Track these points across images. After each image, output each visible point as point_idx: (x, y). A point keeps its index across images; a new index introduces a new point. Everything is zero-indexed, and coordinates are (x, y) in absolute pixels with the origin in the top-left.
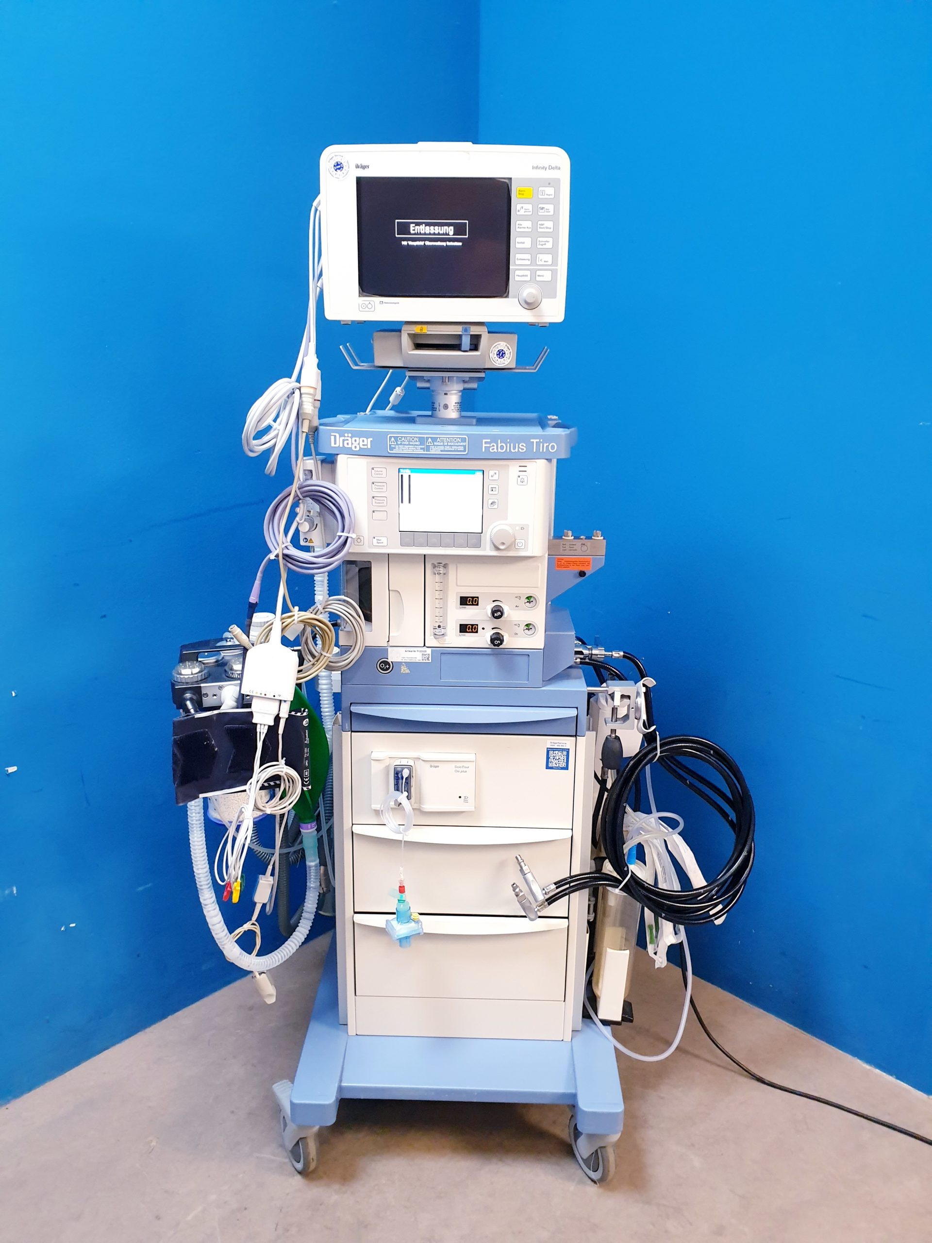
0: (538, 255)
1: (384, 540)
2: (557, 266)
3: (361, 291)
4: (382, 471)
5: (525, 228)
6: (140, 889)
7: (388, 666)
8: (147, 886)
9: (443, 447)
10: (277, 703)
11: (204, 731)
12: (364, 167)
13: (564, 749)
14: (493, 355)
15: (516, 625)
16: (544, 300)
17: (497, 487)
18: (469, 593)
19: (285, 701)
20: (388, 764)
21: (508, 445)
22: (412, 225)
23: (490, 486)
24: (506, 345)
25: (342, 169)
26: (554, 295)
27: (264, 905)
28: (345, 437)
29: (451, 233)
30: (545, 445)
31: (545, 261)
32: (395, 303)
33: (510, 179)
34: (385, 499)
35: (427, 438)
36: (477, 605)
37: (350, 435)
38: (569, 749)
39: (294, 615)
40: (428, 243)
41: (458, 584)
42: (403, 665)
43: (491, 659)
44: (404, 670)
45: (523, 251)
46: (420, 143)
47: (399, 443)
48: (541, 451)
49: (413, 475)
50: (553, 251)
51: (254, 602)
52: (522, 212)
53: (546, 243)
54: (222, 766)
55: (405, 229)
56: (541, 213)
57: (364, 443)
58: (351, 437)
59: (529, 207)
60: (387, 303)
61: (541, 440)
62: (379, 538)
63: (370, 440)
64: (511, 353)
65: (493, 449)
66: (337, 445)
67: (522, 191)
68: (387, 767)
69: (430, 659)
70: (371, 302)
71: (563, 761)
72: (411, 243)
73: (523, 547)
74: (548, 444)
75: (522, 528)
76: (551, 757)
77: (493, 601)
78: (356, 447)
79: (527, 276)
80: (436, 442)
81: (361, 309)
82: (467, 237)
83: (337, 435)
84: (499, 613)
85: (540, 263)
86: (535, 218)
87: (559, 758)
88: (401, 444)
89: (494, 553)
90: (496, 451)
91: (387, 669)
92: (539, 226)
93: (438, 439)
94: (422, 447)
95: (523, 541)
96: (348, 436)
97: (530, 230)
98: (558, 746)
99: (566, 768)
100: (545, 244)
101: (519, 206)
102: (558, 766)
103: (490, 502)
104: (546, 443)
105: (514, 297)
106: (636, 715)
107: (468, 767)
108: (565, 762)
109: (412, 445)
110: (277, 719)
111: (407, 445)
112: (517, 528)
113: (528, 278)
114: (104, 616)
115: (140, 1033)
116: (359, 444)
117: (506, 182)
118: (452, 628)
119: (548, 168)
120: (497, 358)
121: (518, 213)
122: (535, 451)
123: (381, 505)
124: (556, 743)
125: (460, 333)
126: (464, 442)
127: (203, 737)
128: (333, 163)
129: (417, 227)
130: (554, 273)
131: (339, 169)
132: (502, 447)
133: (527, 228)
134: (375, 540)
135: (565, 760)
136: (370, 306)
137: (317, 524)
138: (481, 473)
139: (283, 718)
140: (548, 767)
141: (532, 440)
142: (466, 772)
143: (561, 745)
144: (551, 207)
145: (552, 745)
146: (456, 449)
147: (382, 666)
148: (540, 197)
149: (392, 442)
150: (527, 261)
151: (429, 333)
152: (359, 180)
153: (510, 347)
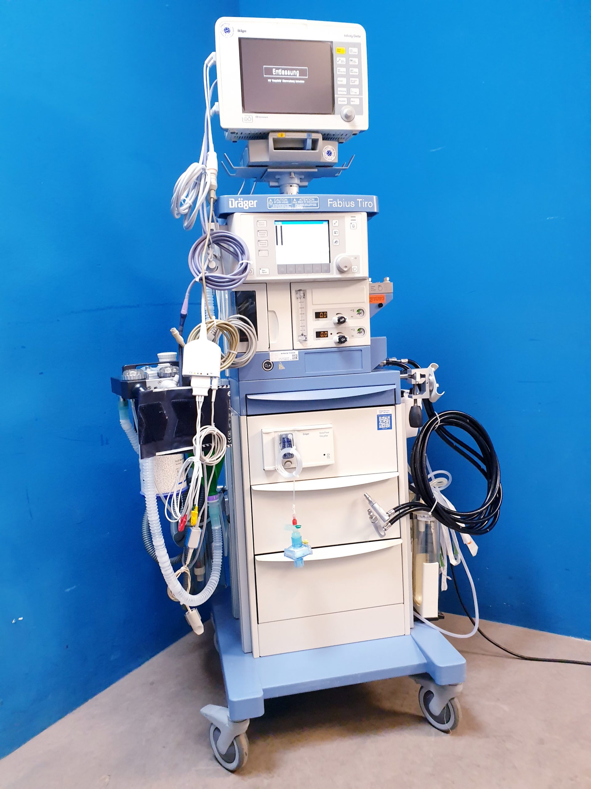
0: (351, 89)
1: (267, 270)
2: (362, 95)
3: (243, 110)
4: (264, 223)
5: (342, 72)
6: (68, 590)
7: (270, 366)
8: (73, 588)
9: (303, 204)
10: (209, 380)
11: (159, 403)
12: (243, 31)
13: (388, 414)
14: (325, 154)
15: (352, 330)
16: (356, 116)
17: (338, 231)
18: (320, 309)
19: (215, 377)
20: (274, 437)
21: (344, 202)
22: (274, 70)
23: (334, 231)
24: (332, 148)
25: (229, 32)
26: (361, 113)
27: (195, 551)
28: (238, 200)
29: (298, 75)
30: (366, 203)
31: (355, 93)
32: (266, 117)
33: (332, 42)
34: (267, 241)
35: (293, 199)
36: (327, 317)
37: (242, 199)
38: (391, 414)
39: (213, 321)
40: (284, 81)
41: (314, 303)
42: (280, 364)
43: (336, 355)
44: (281, 367)
45: (342, 86)
47: (275, 202)
48: (364, 206)
49: (283, 226)
50: (360, 86)
51: (185, 314)
52: (340, 63)
53: (355, 81)
54: (170, 432)
55: (269, 72)
56: (351, 63)
57: (252, 204)
58: (243, 201)
59: (344, 59)
60: (260, 117)
61: (363, 200)
62: (264, 269)
63: (255, 201)
64: (335, 153)
65: (335, 205)
66: (234, 207)
67: (339, 49)
68: (273, 439)
69: (298, 358)
70: (250, 117)
71: (388, 423)
72: (273, 81)
73: (357, 271)
74: (367, 202)
75: (356, 258)
76: (380, 421)
77: (337, 314)
78: (246, 207)
79: (345, 101)
80: (299, 201)
81: (244, 121)
82: (307, 77)
83: (233, 200)
84: (343, 319)
85: (352, 93)
86: (347, 66)
87: (385, 422)
88: (276, 203)
89: (338, 276)
90: (337, 206)
91: (270, 368)
92: (350, 71)
93: (300, 199)
94: (290, 204)
95: (357, 267)
96: (241, 200)
98: (384, 413)
99: (391, 428)
101: (338, 59)
102: (385, 427)
103: (334, 241)
104: (366, 202)
105: (338, 114)
106: (430, 388)
107: (328, 432)
108: (390, 423)
109: (283, 203)
110: (210, 391)
111: (280, 204)
112: (352, 258)
113: (346, 103)
114: (41, 373)
115: (68, 715)
116: (248, 205)
117: (330, 44)
118: (311, 335)
119: (353, 37)
120: (327, 156)
121: (338, 63)
122: (360, 206)
123: (264, 246)
124: (383, 411)
125: (306, 137)
126: (317, 201)
127: (157, 407)
128: (224, 28)
129: (277, 71)
130: (361, 100)
131: (228, 32)
132: (340, 204)
133: (344, 72)
134: (261, 271)
135: (390, 422)
136: (249, 119)
137: (218, 267)
138: (327, 223)
139: (214, 389)
140: (379, 429)
141: (358, 200)
142: (327, 436)
143: (386, 412)
145: (380, 413)
146: (312, 205)
147: (266, 365)
148: (349, 53)
149: (270, 202)
150: (345, 92)
151: (287, 137)
152: (240, 40)
153: (334, 149)
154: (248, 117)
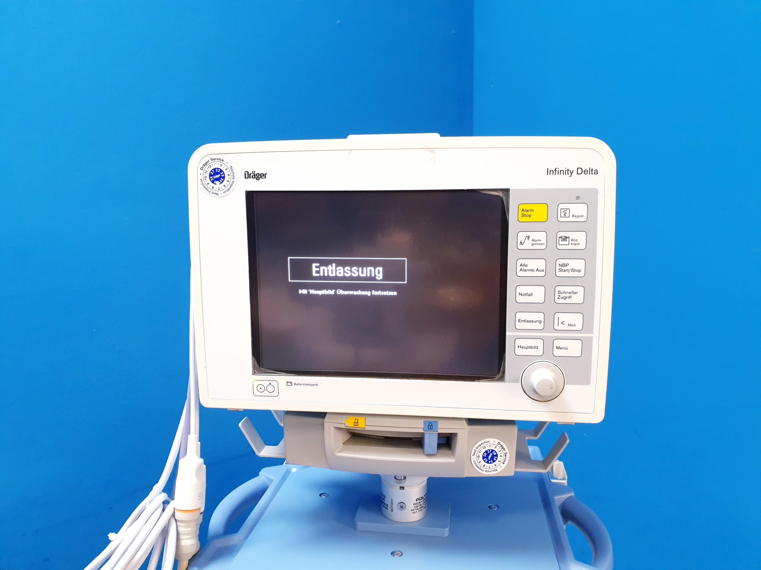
0: (557, 315)
2: (592, 333)
3: (256, 365)
5: (533, 270)
14: (477, 459)
16: (567, 387)
24: (499, 443)
25: (222, 179)
26: (585, 380)
31: (569, 325)
32: (312, 385)
33: (507, 191)
45: (530, 307)
46: (350, 137)
50: (585, 308)
52: (528, 245)
53: (573, 295)
59: (542, 236)
64: (508, 455)
67: (527, 211)
70: (272, 383)
79: (537, 348)
81: (257, 393)
85: (561, 327)
86: (551, 254)
92: (558, 267)
97: (543, 274)
100: (570, 297)
101: (522, 236)
105: (515, 381)
113: (539, 352)
117: (499, 196)
119: (575, 173)
120: (483, 463)
121: (520, 247)
125: (421, 430)
128: (208, 170)
130: (587, 345)
131: (219, 179)
133: (537, 270)
136: (270, 388)
144: (581, 237)
148: (560, 219)
150: (538, 323)
151: (367, 428)
152: (250, 196)
153: (504, 446)
154: (266, 384)
